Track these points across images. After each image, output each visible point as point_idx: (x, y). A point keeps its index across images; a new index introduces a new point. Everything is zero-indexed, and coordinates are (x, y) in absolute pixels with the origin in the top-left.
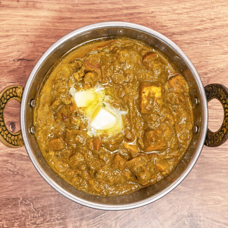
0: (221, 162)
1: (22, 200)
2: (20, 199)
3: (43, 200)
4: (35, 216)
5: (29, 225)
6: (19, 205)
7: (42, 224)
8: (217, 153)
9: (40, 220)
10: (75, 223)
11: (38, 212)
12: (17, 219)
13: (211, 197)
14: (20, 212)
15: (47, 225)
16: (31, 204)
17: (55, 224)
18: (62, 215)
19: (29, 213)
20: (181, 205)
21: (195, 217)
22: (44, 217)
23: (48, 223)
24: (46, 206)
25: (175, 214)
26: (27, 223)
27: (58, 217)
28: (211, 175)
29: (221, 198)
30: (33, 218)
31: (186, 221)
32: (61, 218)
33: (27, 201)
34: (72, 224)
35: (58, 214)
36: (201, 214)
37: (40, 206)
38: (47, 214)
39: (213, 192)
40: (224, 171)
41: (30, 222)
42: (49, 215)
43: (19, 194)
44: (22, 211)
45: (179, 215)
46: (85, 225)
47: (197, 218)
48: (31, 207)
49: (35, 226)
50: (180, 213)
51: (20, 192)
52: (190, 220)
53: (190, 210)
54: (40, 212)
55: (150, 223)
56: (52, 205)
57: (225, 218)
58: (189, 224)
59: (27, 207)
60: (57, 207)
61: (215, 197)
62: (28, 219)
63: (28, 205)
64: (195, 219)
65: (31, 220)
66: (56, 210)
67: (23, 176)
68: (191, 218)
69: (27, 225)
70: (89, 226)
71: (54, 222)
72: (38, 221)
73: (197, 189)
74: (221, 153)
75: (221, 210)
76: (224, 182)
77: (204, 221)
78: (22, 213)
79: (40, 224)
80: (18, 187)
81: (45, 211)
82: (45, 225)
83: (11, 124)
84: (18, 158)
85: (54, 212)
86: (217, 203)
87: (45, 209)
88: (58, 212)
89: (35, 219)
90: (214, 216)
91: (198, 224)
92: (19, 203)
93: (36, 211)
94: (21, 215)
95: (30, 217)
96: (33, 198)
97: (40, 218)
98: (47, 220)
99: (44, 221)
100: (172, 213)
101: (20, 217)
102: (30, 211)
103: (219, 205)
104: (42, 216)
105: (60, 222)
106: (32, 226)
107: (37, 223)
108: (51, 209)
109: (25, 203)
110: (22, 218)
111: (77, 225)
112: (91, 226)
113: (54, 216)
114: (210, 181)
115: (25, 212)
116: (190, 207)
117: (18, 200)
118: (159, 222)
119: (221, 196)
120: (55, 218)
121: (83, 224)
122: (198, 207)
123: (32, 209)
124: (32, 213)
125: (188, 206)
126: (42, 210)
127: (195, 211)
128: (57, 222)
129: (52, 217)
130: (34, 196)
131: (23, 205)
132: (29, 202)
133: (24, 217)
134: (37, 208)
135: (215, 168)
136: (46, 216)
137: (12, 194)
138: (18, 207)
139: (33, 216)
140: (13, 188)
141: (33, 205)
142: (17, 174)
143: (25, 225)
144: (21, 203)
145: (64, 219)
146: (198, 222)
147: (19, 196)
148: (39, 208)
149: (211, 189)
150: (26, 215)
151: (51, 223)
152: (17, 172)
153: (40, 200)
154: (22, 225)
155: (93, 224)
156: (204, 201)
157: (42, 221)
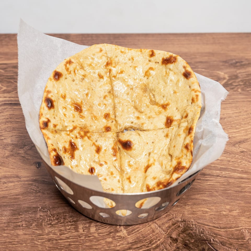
0: (204, 188)
1: (41, 209)
2: (39, 208)
3: (59, 209)
4: (51, 219)
5: (45, 225)
6: (38, 212)
7: (56, 224)
8: (200, 182)
9: (55, 222)
10: (85, 225)
11: (54, 216)
12: (35, 221)
13: (199, 209)
14: (38, 216)
15: (61, 225)
16: (49, 211)
17: (67, 225)
18: (74, 219)
19: (46, 217)
20: (175, 214)
21: (187, 222)
22: (59, 220)
23: (62, 224)
24: (61, 213)
25: (171, 220)
26: (44, 224)
27: (71, 220)
28: (197, 195)
29: (208, 210)
30: (49, 220)
31: (180, 225)
32: (73, 221)
33: (45, 209)
34: (83, 225)
35: (71, 218)
36: (192, 220)
37: (55, 213)
38: (61, 218)
39: (201, 206)
40: (207, 193)
41: (46, 223)
42: (63, 218)
43: (39, 204)
44: (40, 216)
45: (174, 220)
46: (94, 226)
47: (189, 223)
48: (48, 213)
49: (50, 226)
50: (174, 219)
51: (40, 204)
52: (184, 224)
53: (183, 217)
54: (55, 217)
55: (149, 226)
56: (66, 212)
57: (213, 223)
58: (183, 227)
59: (44, 213)
60: (70, 214)
61: (202, 209)
62: (45, 221)
63: (46, 212)
64: (188, 223)
65: (48, 222)
66: (69, 216)
67: (43, 193)
68: (184, 223)
69: (43, 225)
70: (97, 227)
71: (67, 224)
72: (53, 222)
73: (187, 204)
74: (203, 182)
75: (209, 217)
76: (208, 200)
77: (195, 225)
78: (40, 217)
79: (55, 225)
80: (39, 200)
81: (60, 216)
82: (58, 225)
83: (38, 163)
84: (40, 183)
85: (67, 217)
86: (205, 213)
87: (60, 215)
88: (71, 217)
89: (51, 221)
90: (203, 221)
91: (191, 227)
92: (38, 211)
93: (52, 216)
94: (39, 218)
95: (46, 220)
96: (51, 207)
97: (55, 220)
98: (61, 222)
99: (58, 223)
100: (168, 219)
101: (38, 220)
102: (47, 216)
103: (207, 214)
104: (57, 219)
105: (72, 223)
106: (47, 226)
107: (52, 224)
108: (64, 214)
109: (44, 210)
110: (39, 220)
111: (86, 226)
112: (98, 227)
113: (67, 220)
114: (197, 199)
115: (42, 217)
116: (182, 215)
117: (38, 208)
118: (157, 225)
119: (207, 208)
120: (68, 221)
121: (92, 226)
122: (190, 216)
123: (49, 214)
124: (49, 217)
125: (181, 215)
126: (57, 216)
127: (187, 218)
128: (69, 223)
129: (65, 220)
130: (52, 206)
131: (41, 212)
132: (46, 210)
133: (42, 220)
134: (53, 214)
135: (200, 191)
136: (61, 219)
137: (33, 205)
138: (37, 213)
139: (49, 219)
140: (34, 201)
141: (50, 212)
142: (39, 192)
143: (41, 225)
144: (40, 210)
145: (75, 221)
146: (190, 226)
147: (38, 206)
148: (54, 214)
149: (199, 204)
150: (43, 218)
151: (64, 224)
152: (39, 191)
153: (56, 209)
154: (39, 225)
155: (100, 225)
156: (193, 211)
157: (56, 222)
